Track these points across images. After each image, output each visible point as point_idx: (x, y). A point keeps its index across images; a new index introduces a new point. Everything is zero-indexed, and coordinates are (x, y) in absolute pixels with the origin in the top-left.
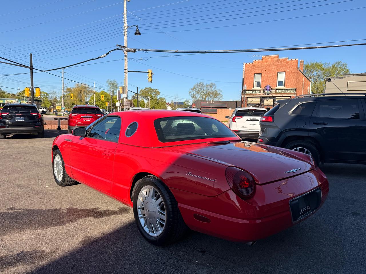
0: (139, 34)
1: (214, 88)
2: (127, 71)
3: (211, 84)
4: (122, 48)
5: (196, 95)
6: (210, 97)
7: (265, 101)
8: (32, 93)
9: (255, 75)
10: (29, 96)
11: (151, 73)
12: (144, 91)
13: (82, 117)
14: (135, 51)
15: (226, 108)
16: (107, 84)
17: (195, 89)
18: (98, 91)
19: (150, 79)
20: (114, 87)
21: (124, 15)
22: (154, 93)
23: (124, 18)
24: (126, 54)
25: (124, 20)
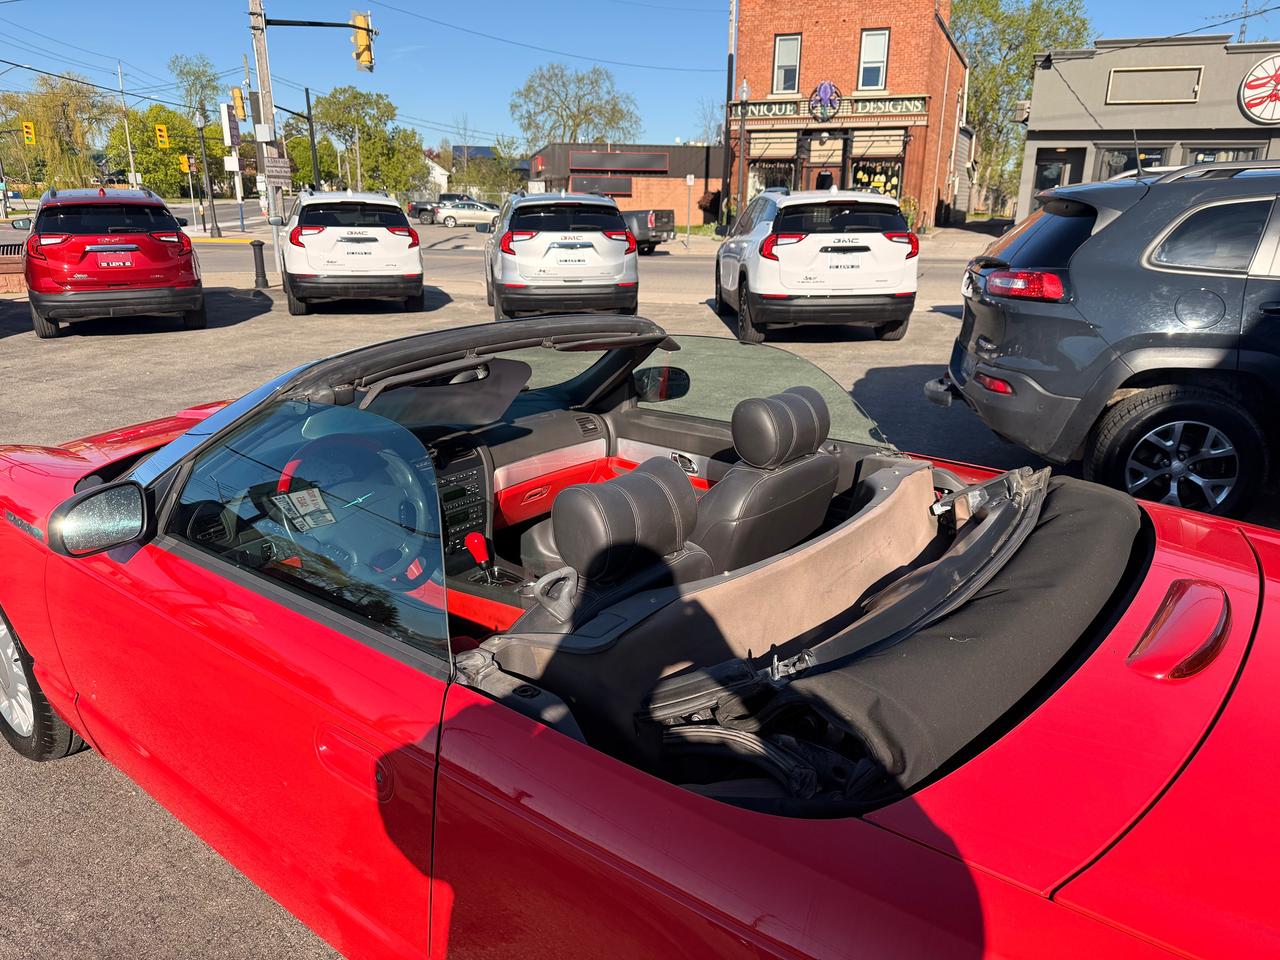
1: (605, 89)
2: (260, 22)
3: (595, 71)
5: (540, 119)
6: (591, 127)
7: (812, 148)
9: (778, 39)
11: (368, 31)
12: (330, 105)
13: (88, 248)
15: (663, 173)
16: (173, 78)
17: (535, 92)
18: (136, 108)
19: (365, 56)
20: (203, 87)
22: (374, 112)
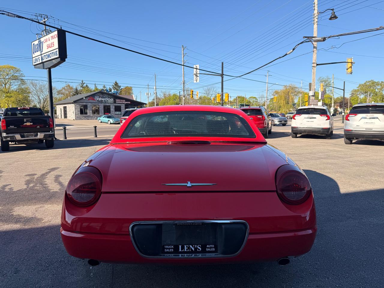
0: (335, 18)
2: (315, 65)
4: (309, 39)
8: (222, 99)
10: (220, 101)
11: (352, 63)
14: (324, 39)
19: (350, 70)
22: (379, 87)
23: (314, 4)
24: (315, 45)
25: (314, 6)
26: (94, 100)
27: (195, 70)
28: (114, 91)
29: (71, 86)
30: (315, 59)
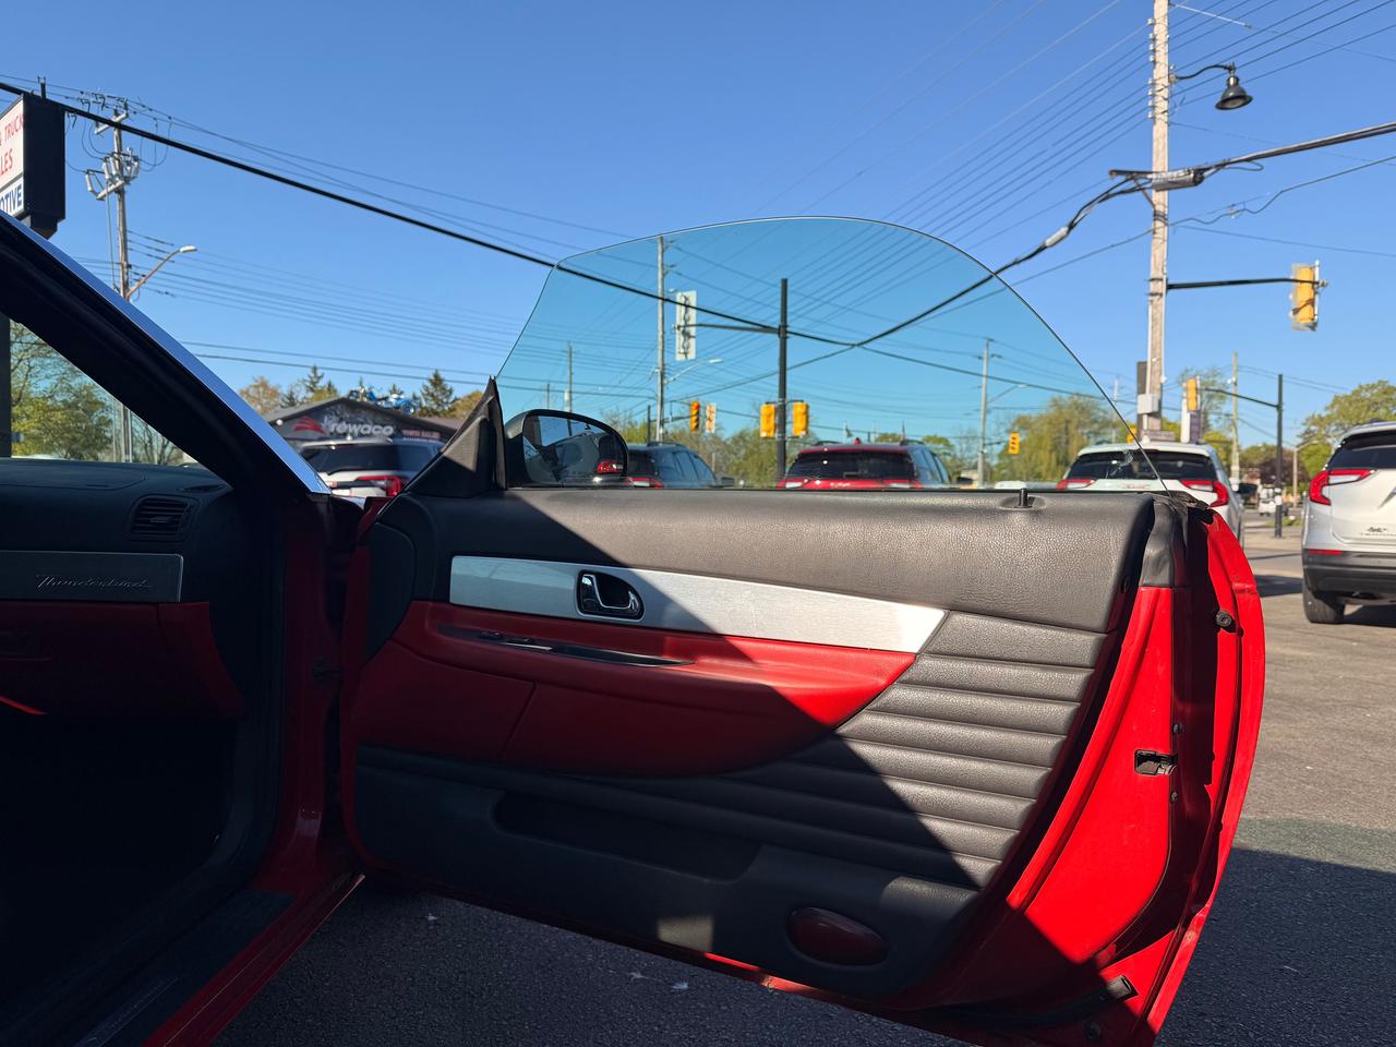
0: (1241, 102)
2: (1161, 287)
4: (1132, 180)
8: (781, 425)
10: (771, 434)
11: (1314, 283)
12: (1350, 403)
14: (1198, 177)
19: (1306, 313)
21: (1156, 28)
23: (1154, 40)
24: (1160, 208)
25: (1154, 51)
26: (317, 429)
27: (680, 310)
28: (398, 399)
29: (272, 384)
30: (1159, 260)
